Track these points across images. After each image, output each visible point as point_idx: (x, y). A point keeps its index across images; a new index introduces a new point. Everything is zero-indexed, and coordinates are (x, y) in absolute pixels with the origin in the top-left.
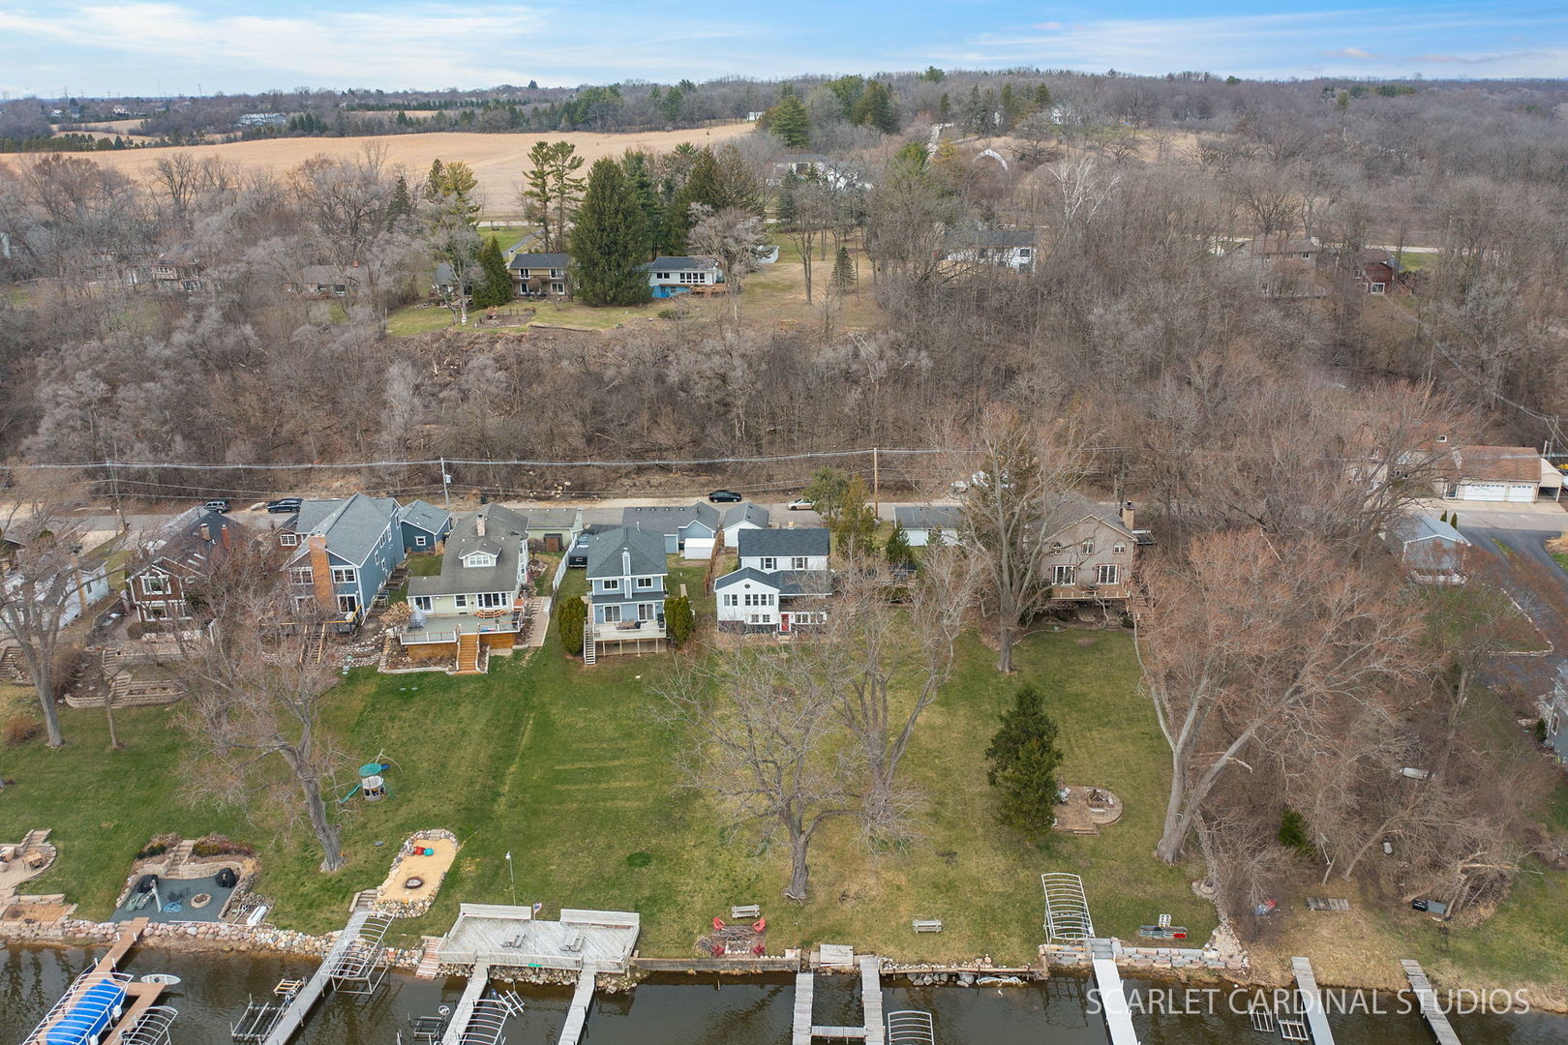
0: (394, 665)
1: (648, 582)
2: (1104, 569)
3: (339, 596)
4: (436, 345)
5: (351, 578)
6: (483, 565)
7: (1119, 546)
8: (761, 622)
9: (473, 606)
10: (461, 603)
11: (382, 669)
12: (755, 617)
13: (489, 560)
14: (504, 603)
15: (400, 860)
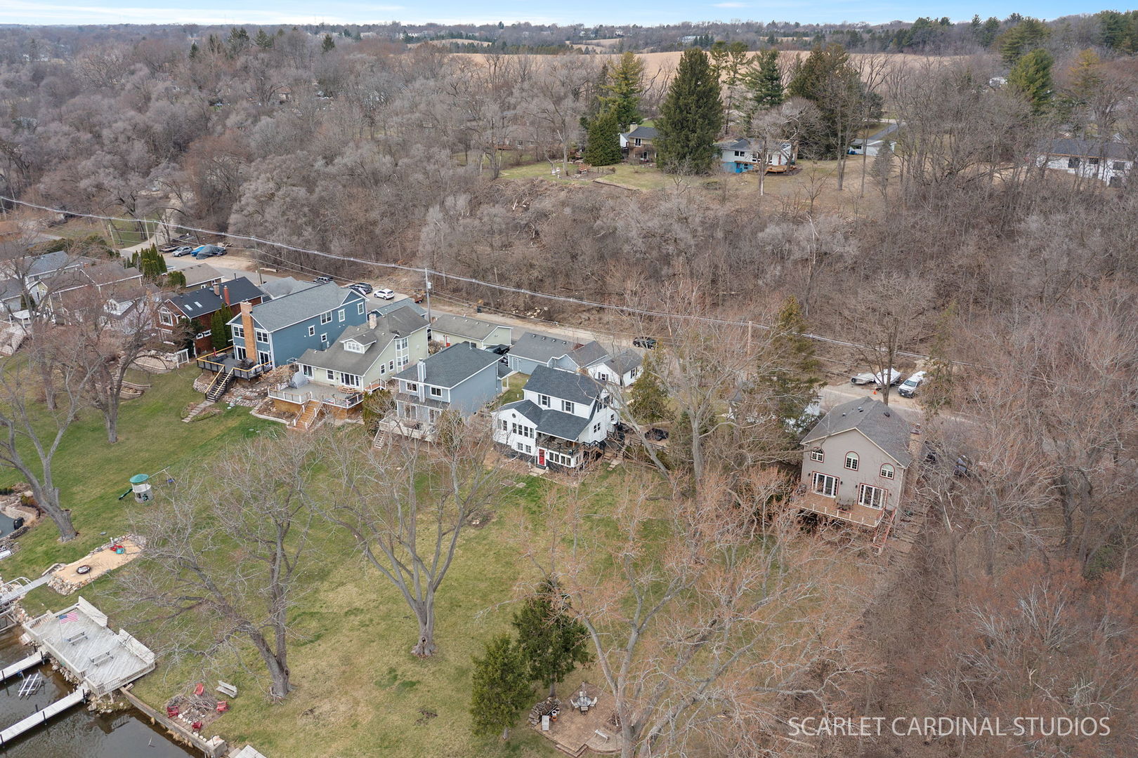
0: (260, 412)
1: (439, 392)
2: (869, 489)
3: (260, 352)
4: (523, 188)
5: (266, 340)
6: (355, 351)
7: (888, 469)
8: (524, 451)
9: (338, 382)
10: (331, 377)
11: (253, 412)
12: (520, 445)
13: (361, 349)
14: (358, 385)
15: (102, 550)
